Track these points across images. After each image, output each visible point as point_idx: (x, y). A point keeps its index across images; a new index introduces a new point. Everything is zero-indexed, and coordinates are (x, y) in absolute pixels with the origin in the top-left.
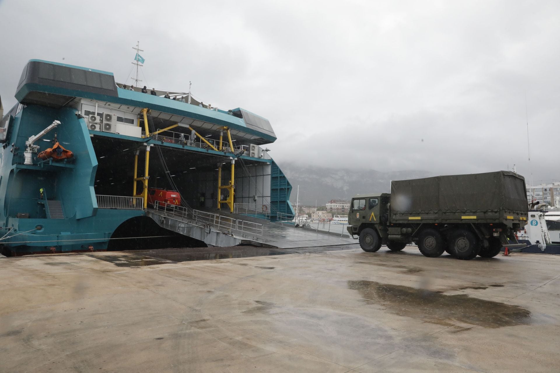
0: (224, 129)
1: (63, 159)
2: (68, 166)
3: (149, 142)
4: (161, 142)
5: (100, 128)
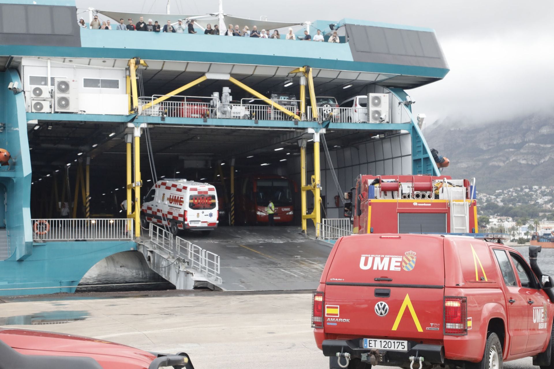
0: (302, 73)
4: (160, 119)
5: (51, 107)
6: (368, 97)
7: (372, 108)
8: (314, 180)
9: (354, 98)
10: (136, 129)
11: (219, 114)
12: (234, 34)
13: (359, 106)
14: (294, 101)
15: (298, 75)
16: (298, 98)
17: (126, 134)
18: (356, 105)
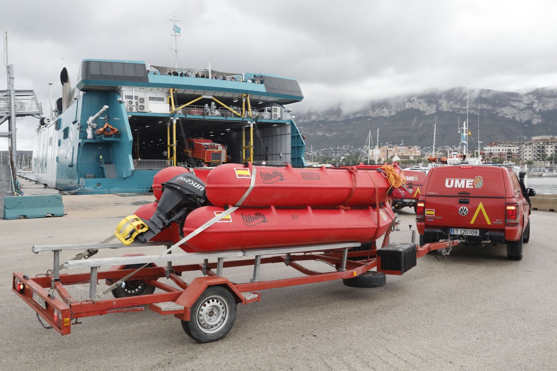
0: (245, 96)
1: (112, 135)
2: (116, 139)
3: (174, 116)
4: (184, 115)
5: (136, 109)
6: (272, 108)
7: (273, 113)
8: (250, 144)
9: (265, 108)
10: (174, 120)
11: (209, 114)
12: (215, 78)
13: (267, 112)
14: (239, 109)
15: (242, 97)
16: (241, 107)
17: (168, 122)
18: (266, 111)
